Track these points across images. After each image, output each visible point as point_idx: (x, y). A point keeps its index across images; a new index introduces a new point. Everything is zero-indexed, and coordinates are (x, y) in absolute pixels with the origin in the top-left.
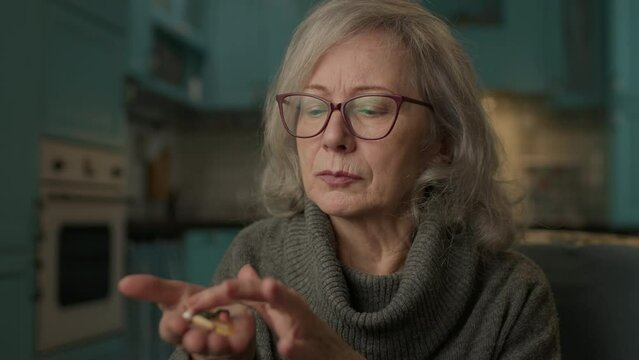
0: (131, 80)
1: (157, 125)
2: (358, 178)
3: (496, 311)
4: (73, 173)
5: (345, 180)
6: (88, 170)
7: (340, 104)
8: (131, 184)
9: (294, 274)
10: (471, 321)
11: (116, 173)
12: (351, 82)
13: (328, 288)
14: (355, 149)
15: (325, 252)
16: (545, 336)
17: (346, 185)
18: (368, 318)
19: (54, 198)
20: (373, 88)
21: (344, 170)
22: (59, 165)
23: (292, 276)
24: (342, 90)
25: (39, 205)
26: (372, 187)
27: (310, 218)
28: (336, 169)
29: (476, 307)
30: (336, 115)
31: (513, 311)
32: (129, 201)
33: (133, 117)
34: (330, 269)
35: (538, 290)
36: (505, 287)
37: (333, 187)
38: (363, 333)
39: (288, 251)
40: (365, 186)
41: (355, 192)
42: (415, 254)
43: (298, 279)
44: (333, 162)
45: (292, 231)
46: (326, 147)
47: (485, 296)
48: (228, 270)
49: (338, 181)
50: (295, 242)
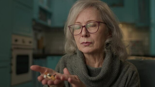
0: (34, 20)
1: (40, 31)
2: (91, 43)
3: (124, 78)
4: (20, 42)
5: (88, 44)
6: (23, 42)
7: (84, 26)
8: (34, 45)
9: (75, 67)
10: (118, 80)
11: (30, 42)
12: (86, 20)
13: (83, 71)
14: (89, 36)
15: (82, 62)
16: (137, 84)
17: (88, 45)
18: (92, 79)
19: (15, 48)
20: (92, 21)
21: (88, 41)
22: (16, 41)
23: (74, 68)
24: (84, 22)
25: (12, 50)
26: (95, 44)
27: (78, 54)
28: (85, 41)
29: (120, 76)
30: (84, 28)
31: (129, 78)
32: (34, 49)
33: (34, 29)
34: (83, 66)
35: (135, 73)
36: (127, 72)
37: (86, 46)
38: (91, 82)
39: (73, 62)
40: (93, 45)
41: (91, 47)
42: (105, 63)
43: (76, 68)
44: (85, 40)
45: (74, 57)
46: (82, 36)
47: (122, 74)
48: (59, 66)
49: (86, 44)
50: (75, 59)
